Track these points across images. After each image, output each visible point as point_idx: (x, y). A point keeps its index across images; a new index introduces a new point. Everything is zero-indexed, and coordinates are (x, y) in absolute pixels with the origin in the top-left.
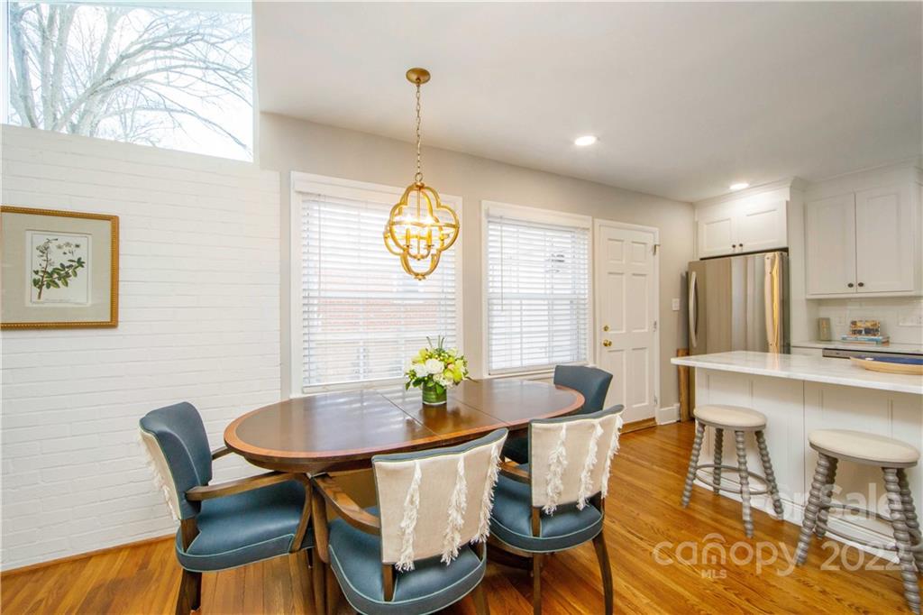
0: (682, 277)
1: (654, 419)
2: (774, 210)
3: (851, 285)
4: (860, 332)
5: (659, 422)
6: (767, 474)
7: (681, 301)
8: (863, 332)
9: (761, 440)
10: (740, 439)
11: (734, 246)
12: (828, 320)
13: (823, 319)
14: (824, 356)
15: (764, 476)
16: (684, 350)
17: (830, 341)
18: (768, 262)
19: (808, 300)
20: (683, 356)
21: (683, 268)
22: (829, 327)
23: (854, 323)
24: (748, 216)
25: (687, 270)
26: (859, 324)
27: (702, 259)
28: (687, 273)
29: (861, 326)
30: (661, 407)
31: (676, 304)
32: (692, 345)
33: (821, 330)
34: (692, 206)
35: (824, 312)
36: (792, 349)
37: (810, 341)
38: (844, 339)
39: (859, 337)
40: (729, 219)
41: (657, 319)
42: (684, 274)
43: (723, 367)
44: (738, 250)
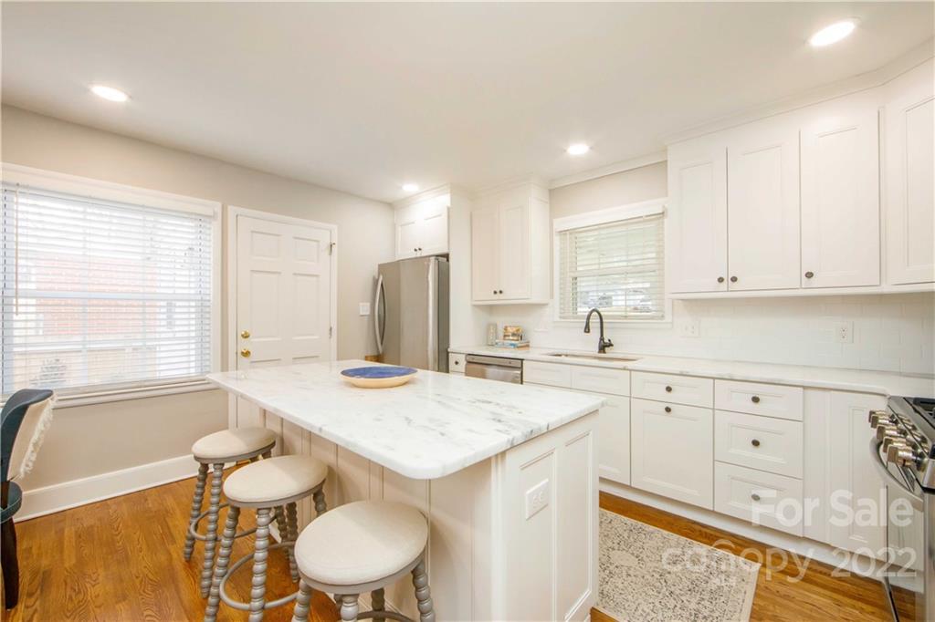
2: (440, 216)
4: (509, 336)
7: (371, 305)
11: (416, 250)
21: (376, 270)
22: (496, 333)
23: (507, 327)
24: (425, 220)
25: (377, 273)
26: (509, 329)
29: (511, 331)
31: (365, 308)
34: (391, 206)
36: (449, 354)
40: (413, 223)
41: (333, 323)
42: (377, 277)
44: (418, 254)
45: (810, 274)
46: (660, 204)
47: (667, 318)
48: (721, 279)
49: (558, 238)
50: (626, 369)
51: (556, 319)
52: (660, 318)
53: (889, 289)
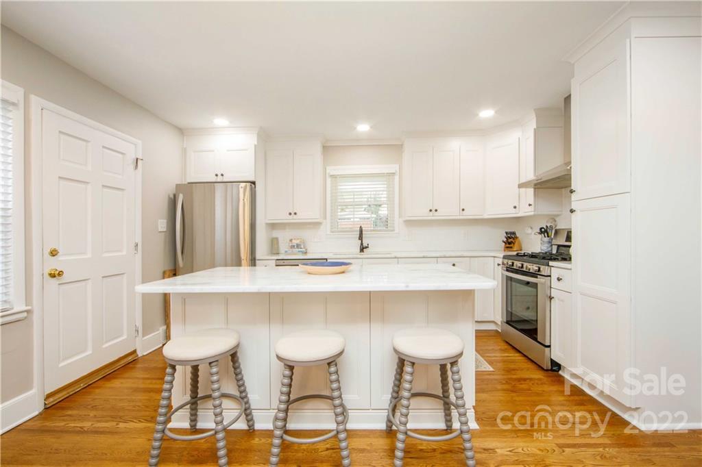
0: (169, 198)
1: (135, 352)
2: (245, 150)
3: (290, 214)
4: (294, 246)
5: (140, 354)
6: (241, 392)
7: (167, 223)
8: (296, 246)
9: (237, 365)
10: (214, 370)
11: (217, 175)
12: (277, 239)
13: (275, 238)
14: (277, 266)
15: (237, 394)
16: (171, 271)
17: (278, 254)
18: (241, 191)
19: (267, 224)
20: (169, 277)
21: (171, 190)
22: (278, 243)
23: (291, 240)
24: (228, 151)
25: (174, 192)
26: (293, 241)
27: (189, 183)
28: (175, 196)
29: (295, 242)
30: (143, 336)
31: (162, 225)
32: (179, 265)
33: (274, 245)
34: (181, 131)
35: (276, 234)
36: (257, 262)
37: (268, 255)
38: (286, 252)
39: (294, 250)
40: (213, 151)
41: (139, 240)
42: (172, 196)
43: (197, 289)
44: (219, 179)
45: (463, 210)
46: (393, 168)
47: (397, 231)
48: (431, 211)
49: (330, 179)
50: (395, 258)
51: (328, 233)
52: (392, 231)
53: (486, 217)
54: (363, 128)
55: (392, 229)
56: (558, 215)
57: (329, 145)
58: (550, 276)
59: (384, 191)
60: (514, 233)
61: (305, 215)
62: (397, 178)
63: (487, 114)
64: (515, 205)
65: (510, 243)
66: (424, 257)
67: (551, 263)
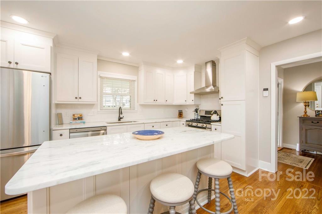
2: (40, 48)
3: (76, 98)
4: (76, 119)
8: (77, 119)
11: (10, 62)
12: (61, 114)
13: (59, 113)
17: (63, 124)
19: (55, 104)
23: (74, 115)
26: (75, 115)
29: (77, 116)
44: (13, 66)
45: (167, 101)
46: (134, 78)
47: (136, 110)
48: (154, 100)
49: (99, 79)
50: (143, 123)
51: (99, 110)
52: (134, 109)
53: (174, 104)
54: (126, 54)
55: (133, 108)
56: (199, 105)
57: (101, 59)
58: (211, 128)
59: (128, 88)
60: (182, 111)
61: (86, 99)
62: (136, 83)
63: (180, 62)
64: (185, 100)
65: (180, 115)
66: (156, 122)
67: (211, 123)
